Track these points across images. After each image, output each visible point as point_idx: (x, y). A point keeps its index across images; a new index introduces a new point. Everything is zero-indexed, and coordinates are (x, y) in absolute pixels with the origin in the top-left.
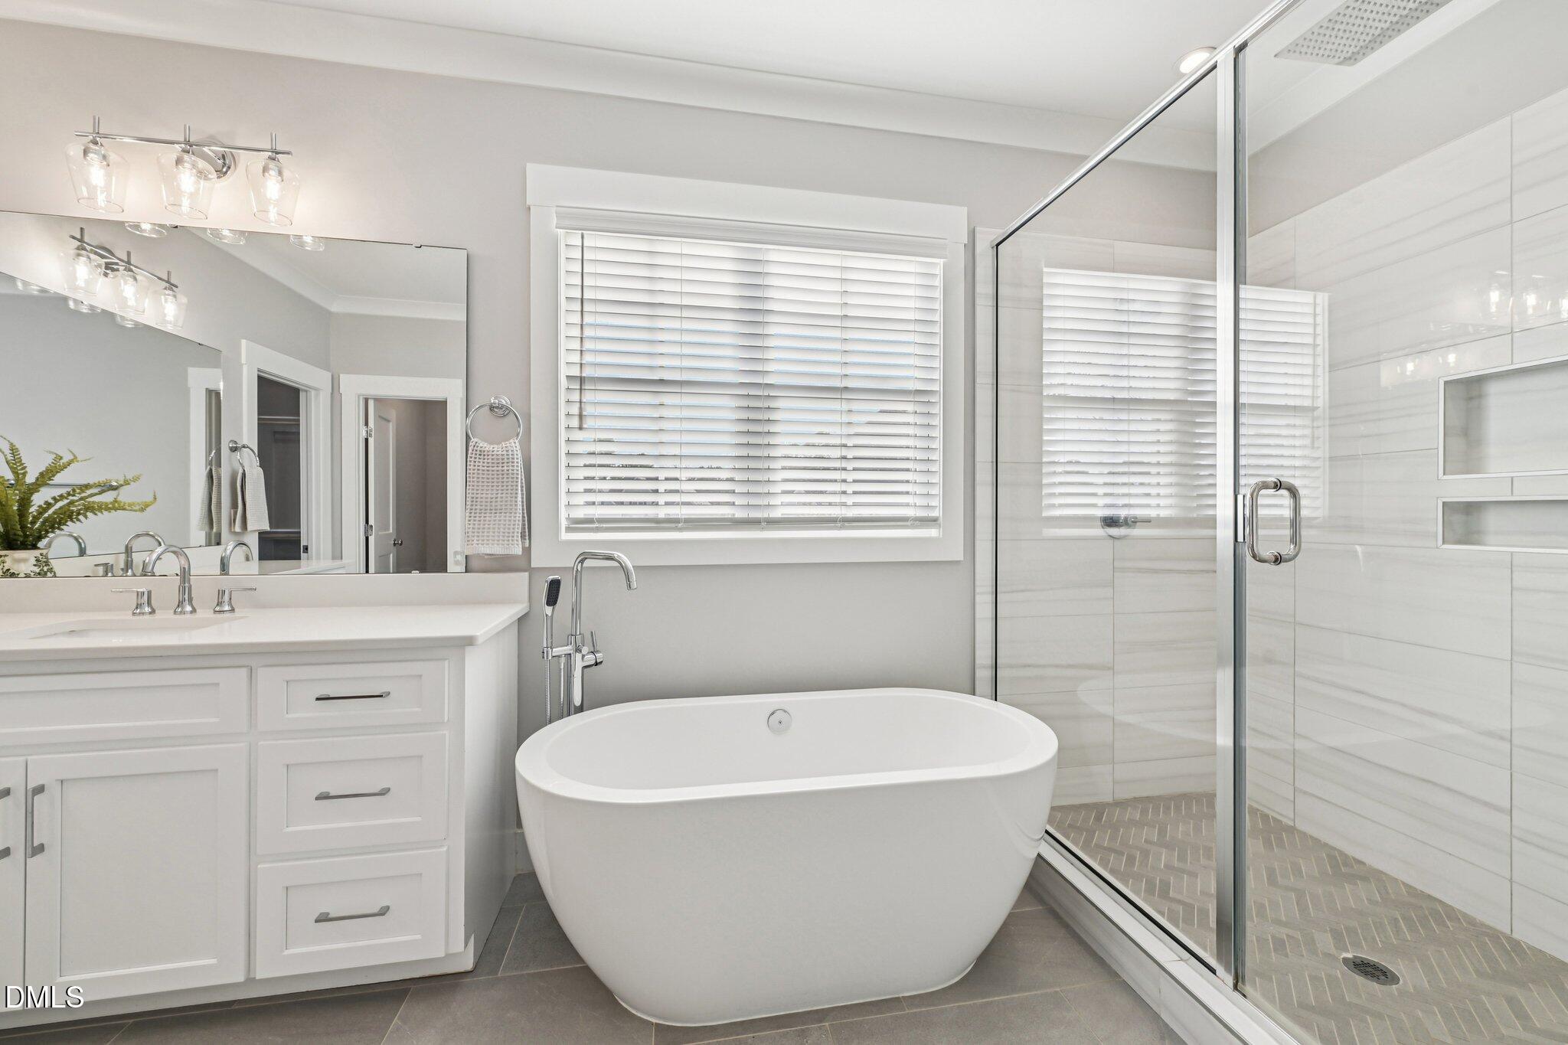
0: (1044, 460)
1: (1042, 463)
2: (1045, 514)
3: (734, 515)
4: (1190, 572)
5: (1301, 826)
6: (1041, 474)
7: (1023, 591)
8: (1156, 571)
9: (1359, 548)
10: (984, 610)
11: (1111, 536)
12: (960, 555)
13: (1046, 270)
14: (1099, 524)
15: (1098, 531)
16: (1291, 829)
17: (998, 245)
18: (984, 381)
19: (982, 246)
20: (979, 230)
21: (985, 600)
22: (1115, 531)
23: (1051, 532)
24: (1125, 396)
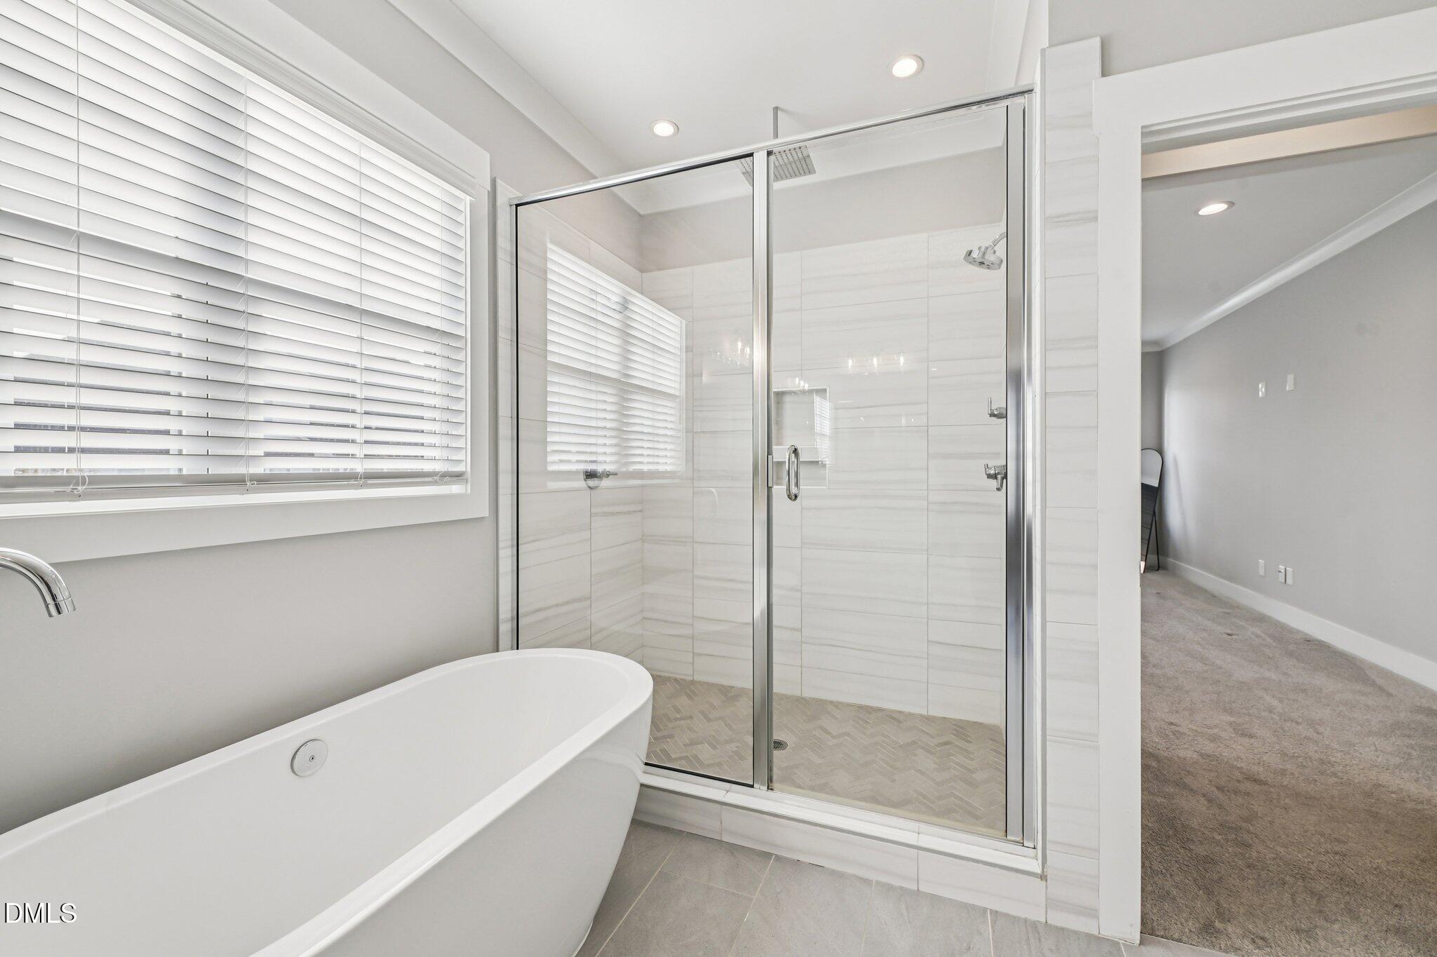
0: (548, 420)
1: (547, 422)
2: (551, 468)
3: (180, 470)
4: (629, 513)
5: (697, 678)
6: (546, 432)
7: (534, 541)
8: (612, 514)
9: (713, 490)
10: (506, 565)
11: (589, 487)
12: (484, 511)
13: (550, 245)
14: (582, 476)
15: (581, 483)
16: (693, 682)
17: (517, 206)
18: (505, 336)
19: (502, 200)
20: (499, 182)
21: (506, 554)
22: (592, 482)
23: (552, 485)
24: (593, 370)
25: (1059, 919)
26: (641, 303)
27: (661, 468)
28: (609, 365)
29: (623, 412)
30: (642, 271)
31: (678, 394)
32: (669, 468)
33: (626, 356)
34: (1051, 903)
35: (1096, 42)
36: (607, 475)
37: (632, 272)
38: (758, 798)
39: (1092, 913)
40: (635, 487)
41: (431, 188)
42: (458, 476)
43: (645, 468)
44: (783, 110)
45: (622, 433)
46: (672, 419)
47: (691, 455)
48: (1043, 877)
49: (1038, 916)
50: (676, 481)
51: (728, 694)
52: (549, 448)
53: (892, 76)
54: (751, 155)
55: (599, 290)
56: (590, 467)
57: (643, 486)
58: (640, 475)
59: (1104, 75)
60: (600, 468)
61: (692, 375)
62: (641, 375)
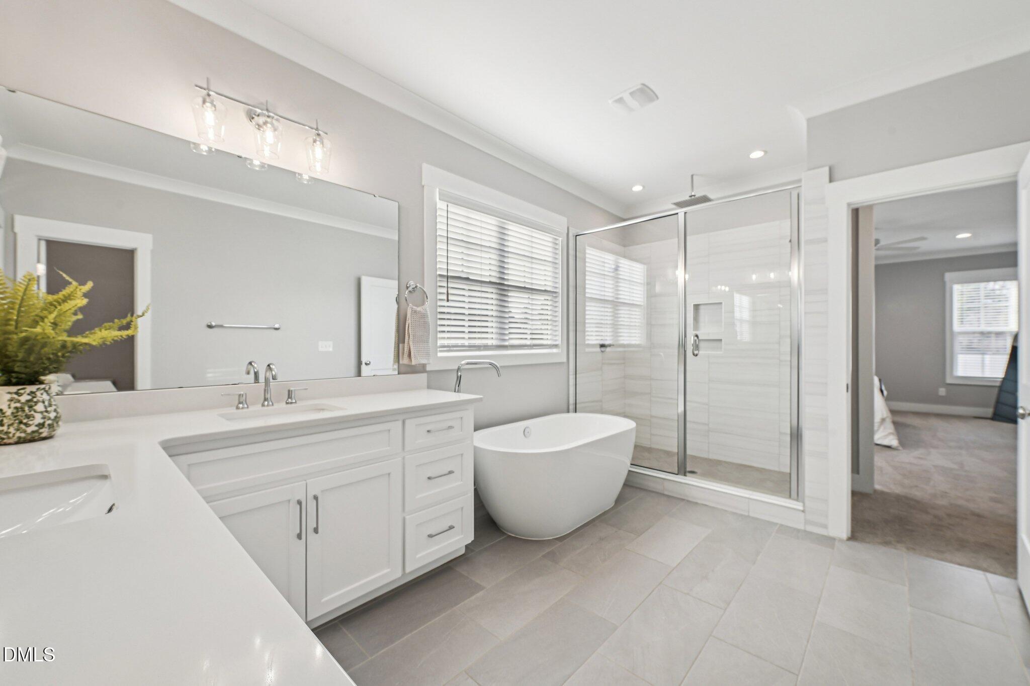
2: (588, 342)
4: (619, 364)
5: (653, 446)
7: (581, 373)
8: (611, 364)
9: (660, 353)
10: (572, 382)
11: (602, 351)
12: (565, 360)
13: (587, 247)
14: (599, 346)
15: (598, 349)
16: (650, 448)
17: (576, 236)
18: (572, 289)
19: (571, 235)
20: (570, 228)
21: (572, 377)
22: (603, 349)
23: (587, 350)
24: (602, 298)
25: (810, 528)
26: (624, 263)
27: (633, 342)
28: (609, 294)
29: (615, 316)
30: (624, 246)
31: (642, 304)
32: (637, 343)
33: (616, 288)
34: (807, 522)
35: (827, 169)
36: (610, 346)
37: (619, 248)
38: (680, 479)
39: (825, 526)
40: (620, 352)
41: (547, 238)
42: (556, 346)
43: (625, 342)
44: (697, 175)
45: (615, 327)
46: (638, 317)
47: (649, 336)
48: (803, 511)
49: (801, 527)
50: (641, 349)
51: (668, 453)
52: (587, 334)
53: (749, 158)
54: (677, 214)
55: (606, 261)
56: (602, 342)
57: (625, 351)
58: (623, 346)
59: (831, 181)
60: (606, 343)
61: (651, 295)
62: (624, 297)
